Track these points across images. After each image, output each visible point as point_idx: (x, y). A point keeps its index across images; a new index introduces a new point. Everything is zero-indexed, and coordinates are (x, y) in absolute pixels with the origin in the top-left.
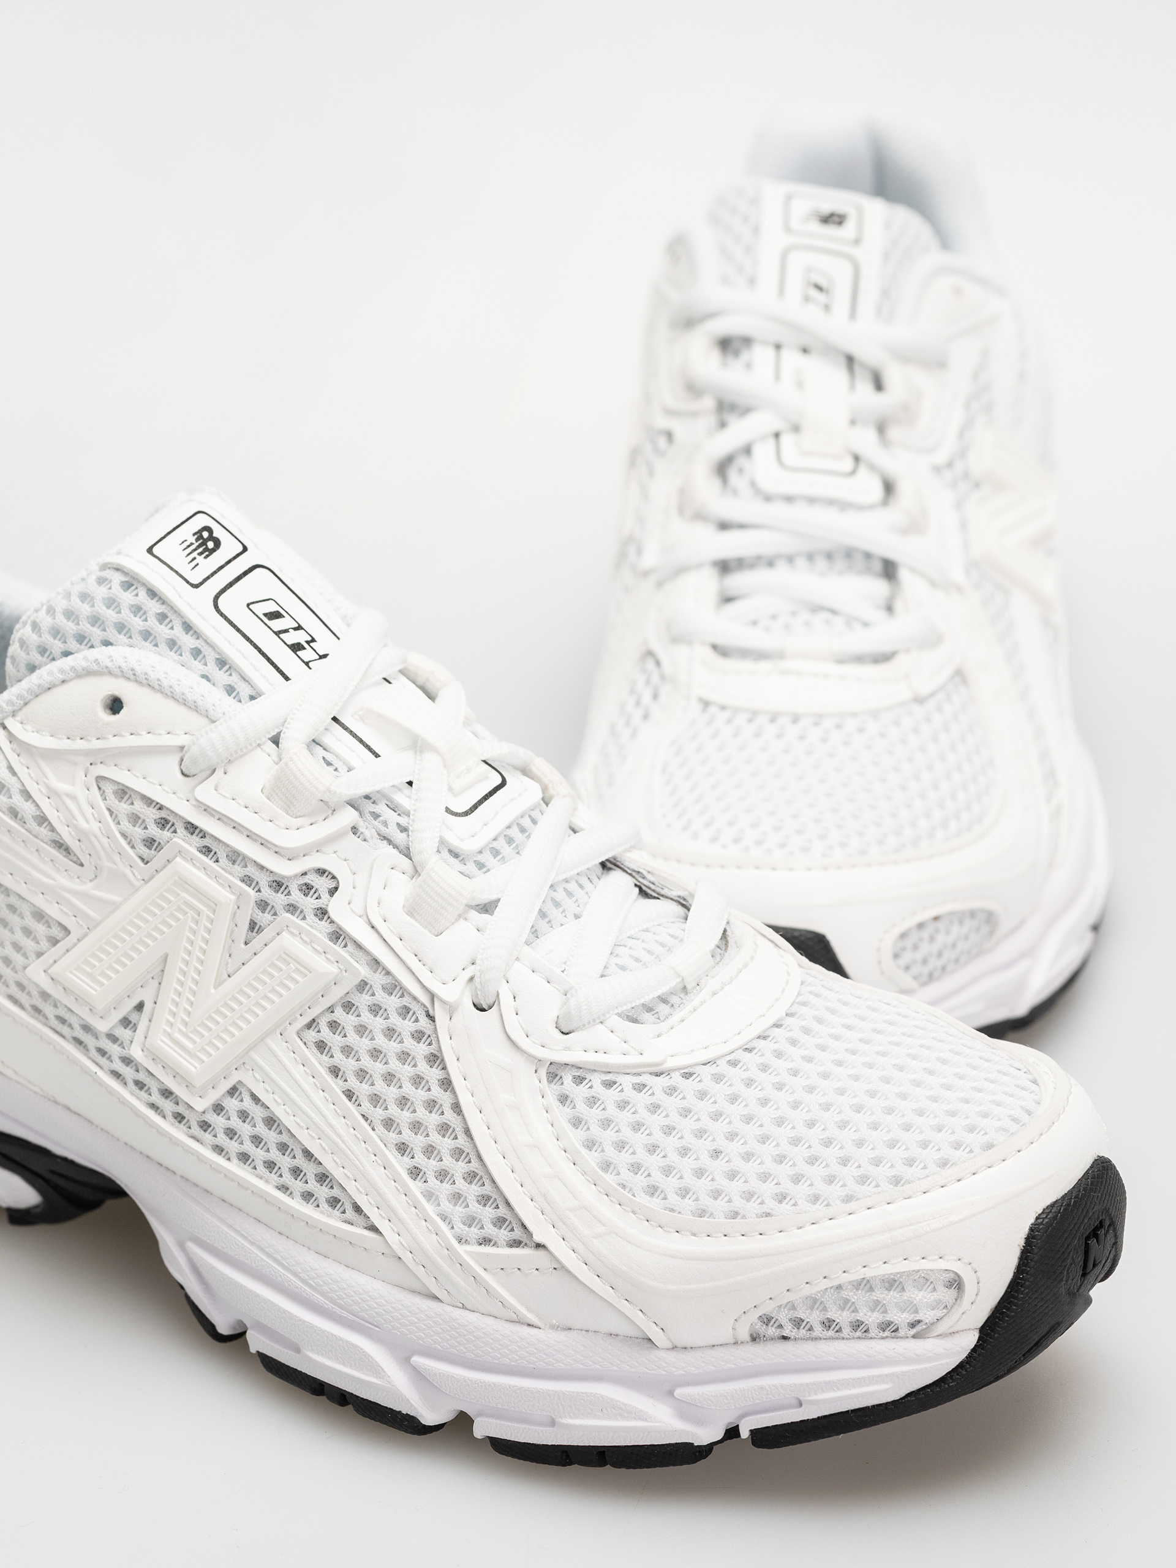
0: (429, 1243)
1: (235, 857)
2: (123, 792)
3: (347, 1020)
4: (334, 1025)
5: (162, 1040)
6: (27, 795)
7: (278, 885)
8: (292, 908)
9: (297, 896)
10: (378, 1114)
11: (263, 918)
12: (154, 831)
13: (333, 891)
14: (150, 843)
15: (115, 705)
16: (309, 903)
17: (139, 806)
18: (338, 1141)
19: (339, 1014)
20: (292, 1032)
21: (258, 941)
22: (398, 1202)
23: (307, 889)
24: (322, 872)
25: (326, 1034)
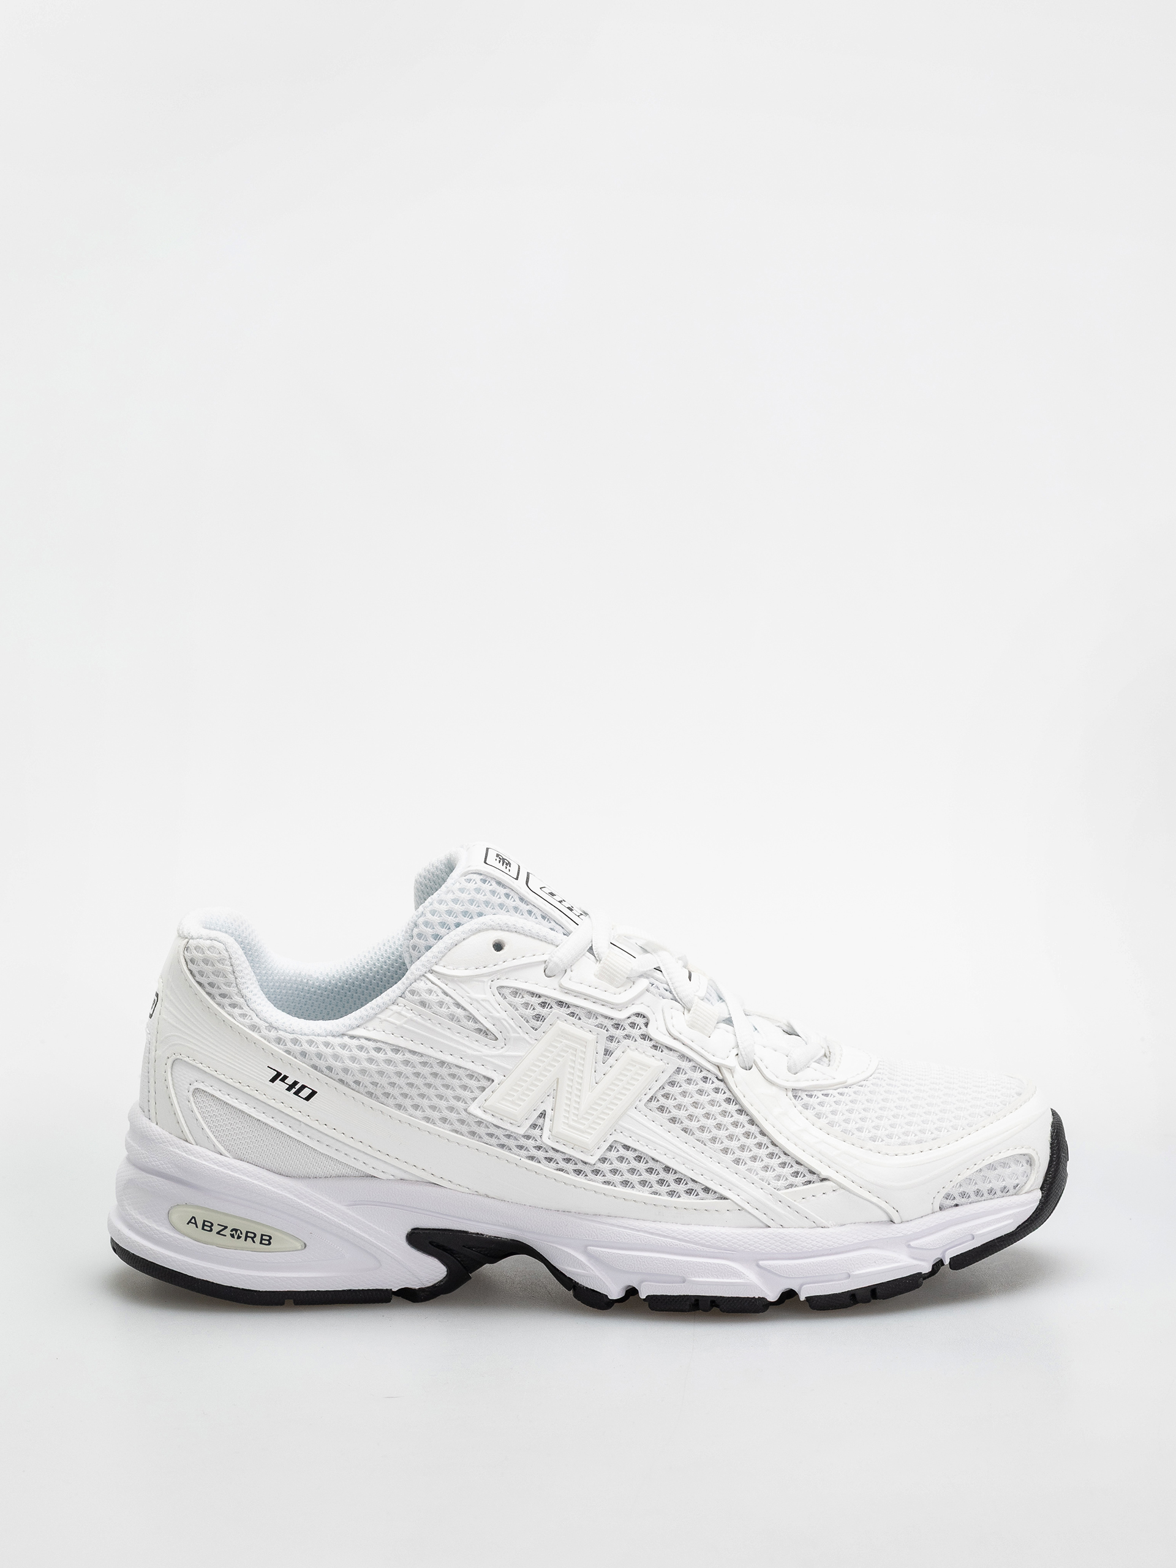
0: (759, 1194)
1: (590, 1014)
2: (516, 992)
3: (675, 1091)
4: (666, 1096)
5: (562, 1128)
6: (458, 1005)
7: (617, 1026)
8: (627, 1036)
9: (629, 1030)
10: (706, 1136)
11: (613, 1045)
12: (539, 1010)
13: (646, 1025)
14: (538, 1017)
15: (498, 947)
16: (635, 1032)
17: (528, 998)
18: (686, 1155)
19: (668, 1089)
20: (641, 1105)
21: (611, 1060)
22: (734, 1179)
23: (633, 1025)
24: (638, 1015)
25: (663, 1101)
